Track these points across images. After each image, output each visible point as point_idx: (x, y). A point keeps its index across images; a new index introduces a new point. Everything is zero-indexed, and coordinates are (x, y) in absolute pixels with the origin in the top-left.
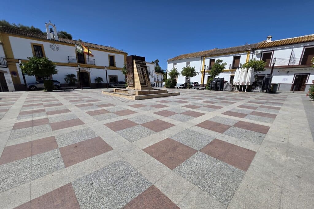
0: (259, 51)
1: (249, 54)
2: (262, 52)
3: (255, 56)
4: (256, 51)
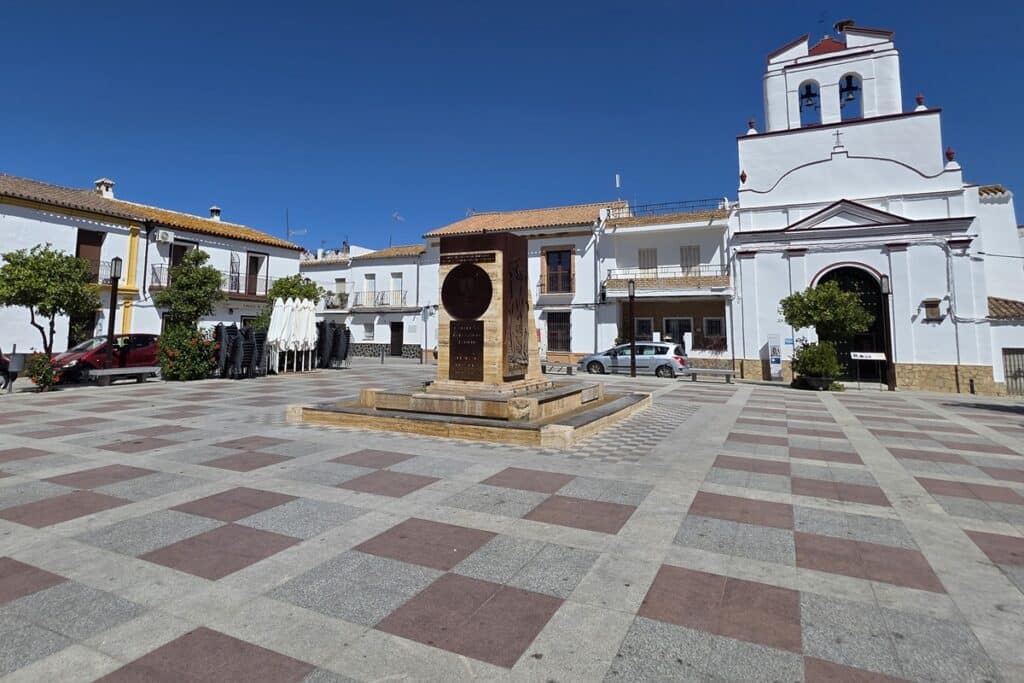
0: (171, 237)
1: (135, 233)
2: (176, 239)
3: (153, 246)
4: (161, 232)
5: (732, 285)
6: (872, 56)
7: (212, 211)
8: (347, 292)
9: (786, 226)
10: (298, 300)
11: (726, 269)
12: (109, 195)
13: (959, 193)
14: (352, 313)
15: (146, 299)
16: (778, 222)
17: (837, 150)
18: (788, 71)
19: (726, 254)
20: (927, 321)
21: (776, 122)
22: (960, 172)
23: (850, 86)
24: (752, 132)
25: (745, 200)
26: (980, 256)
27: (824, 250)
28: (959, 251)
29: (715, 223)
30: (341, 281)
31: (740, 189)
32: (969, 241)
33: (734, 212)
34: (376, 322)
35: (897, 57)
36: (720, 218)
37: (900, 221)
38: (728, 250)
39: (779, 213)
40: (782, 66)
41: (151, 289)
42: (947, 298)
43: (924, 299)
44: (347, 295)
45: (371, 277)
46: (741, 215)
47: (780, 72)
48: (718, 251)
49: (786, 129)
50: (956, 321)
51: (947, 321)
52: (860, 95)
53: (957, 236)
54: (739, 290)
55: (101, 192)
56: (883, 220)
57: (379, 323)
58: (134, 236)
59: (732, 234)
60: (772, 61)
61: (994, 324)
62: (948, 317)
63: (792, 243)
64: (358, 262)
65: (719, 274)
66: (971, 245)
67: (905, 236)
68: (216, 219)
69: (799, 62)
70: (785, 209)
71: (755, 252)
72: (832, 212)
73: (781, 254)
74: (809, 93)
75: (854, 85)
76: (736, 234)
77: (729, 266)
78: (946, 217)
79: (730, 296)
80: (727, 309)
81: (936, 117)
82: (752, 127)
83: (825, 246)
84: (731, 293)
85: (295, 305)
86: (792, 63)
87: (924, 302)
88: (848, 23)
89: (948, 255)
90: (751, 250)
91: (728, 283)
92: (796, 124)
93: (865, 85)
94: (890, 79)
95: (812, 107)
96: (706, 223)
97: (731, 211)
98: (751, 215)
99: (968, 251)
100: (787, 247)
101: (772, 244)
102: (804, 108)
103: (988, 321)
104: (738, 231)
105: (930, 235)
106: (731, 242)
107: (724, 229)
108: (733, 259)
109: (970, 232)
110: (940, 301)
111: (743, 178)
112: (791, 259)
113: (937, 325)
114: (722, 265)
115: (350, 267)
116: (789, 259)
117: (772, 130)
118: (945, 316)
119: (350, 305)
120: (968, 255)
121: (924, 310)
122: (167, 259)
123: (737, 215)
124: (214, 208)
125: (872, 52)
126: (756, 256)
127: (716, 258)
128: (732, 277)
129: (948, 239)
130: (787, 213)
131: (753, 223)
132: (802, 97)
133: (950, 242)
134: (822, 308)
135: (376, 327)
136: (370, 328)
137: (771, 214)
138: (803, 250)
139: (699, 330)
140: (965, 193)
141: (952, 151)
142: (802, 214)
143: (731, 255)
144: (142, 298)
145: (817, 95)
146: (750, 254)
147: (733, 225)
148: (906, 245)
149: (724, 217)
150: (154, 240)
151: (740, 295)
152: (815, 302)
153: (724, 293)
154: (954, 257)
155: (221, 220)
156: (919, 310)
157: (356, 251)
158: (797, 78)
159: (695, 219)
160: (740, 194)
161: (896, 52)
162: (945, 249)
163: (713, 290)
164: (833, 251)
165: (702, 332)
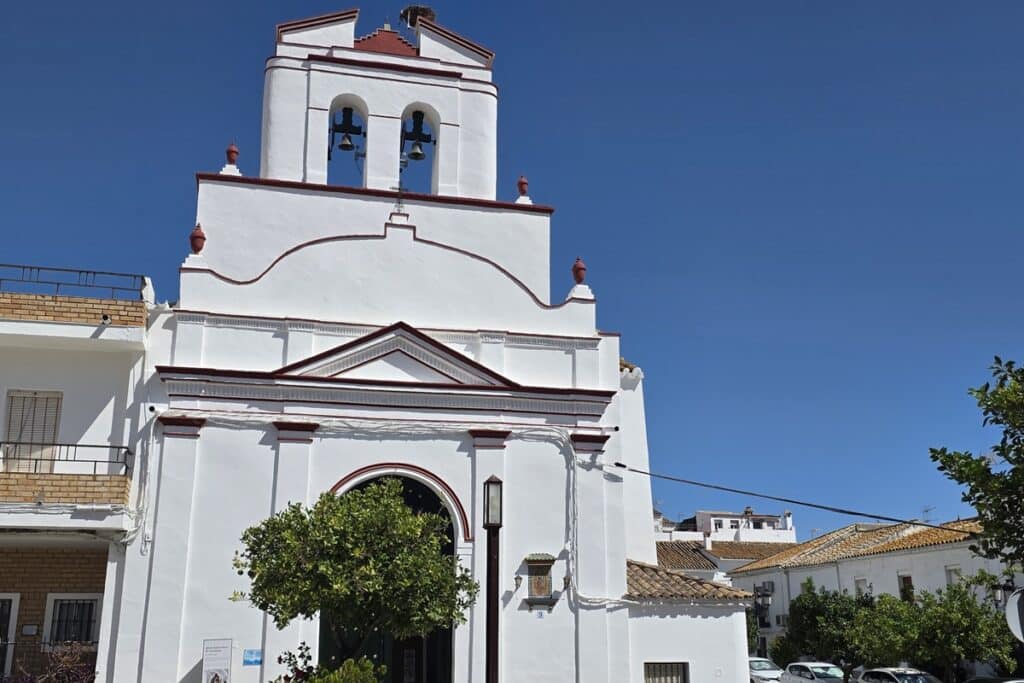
5: (131, 505)
6: (459, 84)
9: (279, 366)
11: (123, 458)
13: (591, 343)
16: (261, 355)
17: (397, 220)
18: (313, 66)
19: (128, 421)
20: (530, 604)
21: (282, 163)
22: (593, 306)
23: (418, 131)
24: (230, 170)
25: (194, 293)
26: (618, 471)
27: (353, 433)
28: (586, 457)
29: (111, 334)
31: (184, 265)
32: (603, 439)
33: (163, 318)
35: (494, 101)
36: (125, 324)
37: (498, 384)
38: (134, 413)
39: (267, 337)
40: (304, 53)
42: (564, 555)
43: (527, 555)
46: (181, 326)
47: (299, 64)
48: (109, 410)
49: (300, 180)
50: (576, 605)
51: (562, 605)
52: (433, 154)
53: (585, 427)
54: (149, 518)
56: (468, 377)
59: (151, 371)
60: (287, 38)
61: (636, 612)
62: (564, 595)
63: (287, 409)
65: (103, 469)
66: (606, 446)
67: (503, 418)
69: (337, 54)
70: (282, 326)
71: (201, 423)
72: (375, 349)
73: (260, 434)
74: (347, 124)
75: (425, 132)
76: (160, 369)
77: (130, 452)
78: (569, 386)
79: (122, 532)
80: (111, 568)
81: (544, 221)
82: (231, 162)
83: (355, 424)
84: (126, 523)
86: (323, 53)
87: (527, 561)
88: (425, 12)
89: (569, 466)
90: (191, 415)
91: (122, 496)
92: (319, 175)
93: (444, 135)
94: (483, 135)
95: (352, 153)
96: (86, 332)
97: (155, 314)
98: (205, 330)
99: (601, 459)
100: (275, 418)
101: (243, 406)
102: (336, 150)
103: (626, 605)
104: (166, 364)
105: (542, 421)
106: (145, 392)
107: (132, 354)
108: (144, 435)
109: (605, 422)
110: (553, 561)
111: (196, 242)
112: (283, 446)
113: (545, 612)
114: (115, 447)
116: (276, 448)
117: (272, 176)
118: (558, 594)
120: (600, 468)
121: (525, 578)
123: (170, 325)
125: (458, 76)
126: (203, 431)
127: (100, 429)
128: (134, 484)
129: (571, 432)
130: (285, 337)
131: (205, 350)
132: (334, 129)
133: (575, 438)
134: (357, 553)
137: (249, 335)
138: (312, 428)
139: (31, 630)
140: (601, 345)
141: (582, 264)
142: (317, 344)
143: (142, 424)
145: (361, 132)
146: (188, 426)
147: (157, 346)
148: (505, 435)
149: (136, 322)
151: (149, 531)
152: (343, 535)
153: (108, 523)
154: (579, 469)
156: (518, 579)
158: (330, 86)
159: (58, 317)
160: (183, 276)
161: (493, 90)
162: (564, 451)
163: (77, 514)
164: (370, 435)
165: (39, 633)
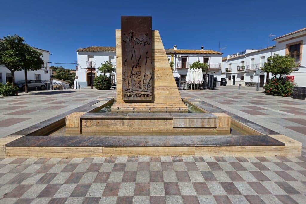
1: (172, 56)
2: (181, 56)
3: (177, 59)
4: (178, 55)
7: (201, 48)
8: (244, 66)
10: (195, 69)
12: (175, 49)
14: (246, 72)
15: (176, 71)
30: (243, 62)
34: (254, 75)
41: (177, 68)
44: (244, 67)
45: (253, 59)
55: (174, 49)
57: (255, 76)
58: (172, 57)
64: (249, 55)
68: (202, 50)
85: (194, 70)
115: (246, 57)
119: (245, 70)
122: (180, 61)
124: (202, 47)
135: (254, 77)
136: (252, 77)
144: (175, 71)
150: (177, 57)
155: (204, 50)
157: (248, 51)
